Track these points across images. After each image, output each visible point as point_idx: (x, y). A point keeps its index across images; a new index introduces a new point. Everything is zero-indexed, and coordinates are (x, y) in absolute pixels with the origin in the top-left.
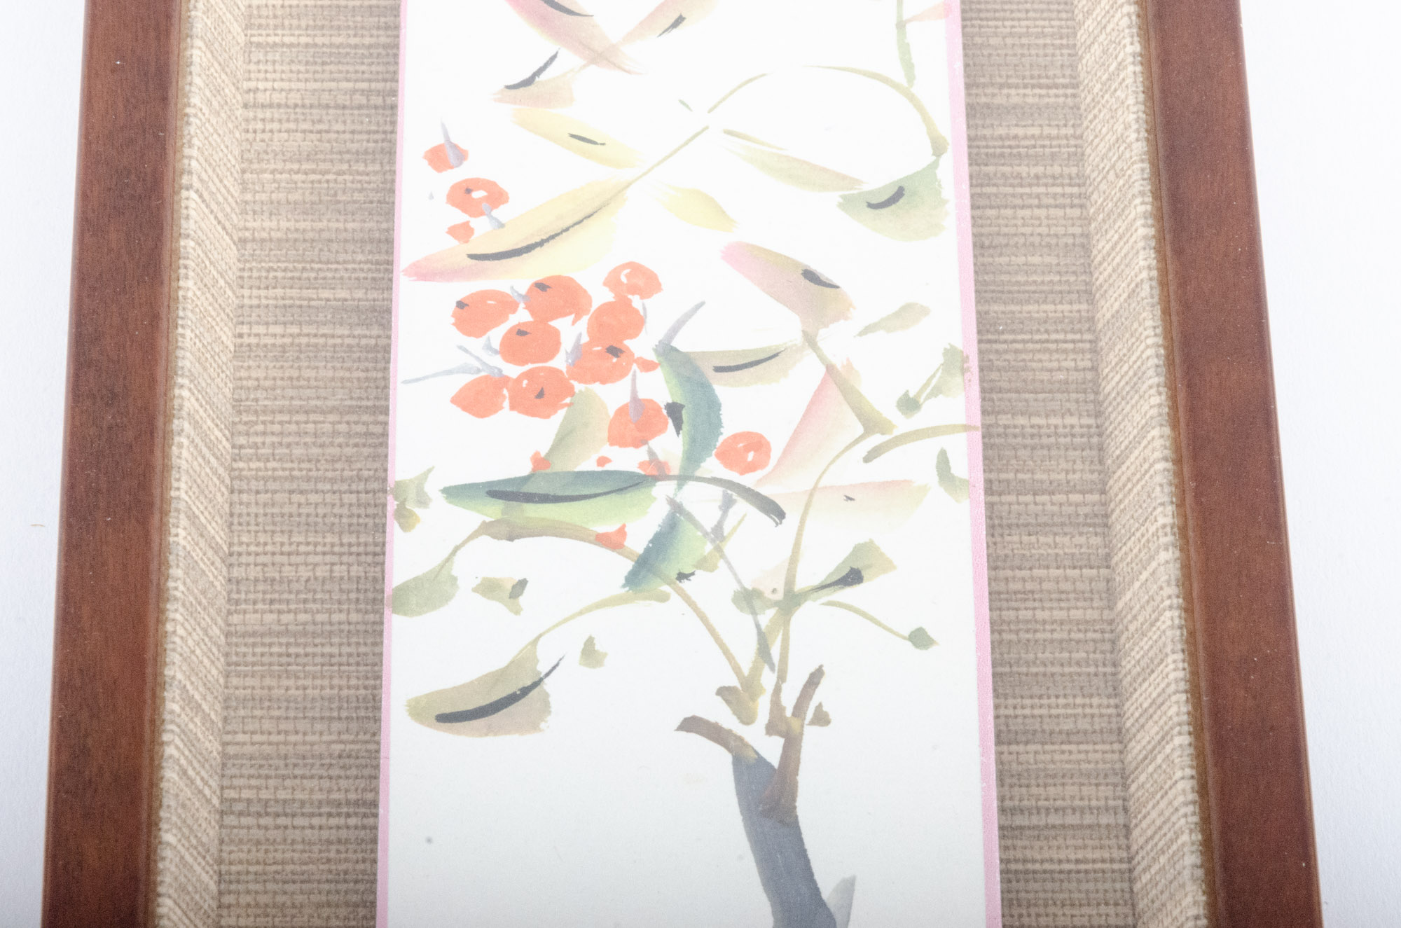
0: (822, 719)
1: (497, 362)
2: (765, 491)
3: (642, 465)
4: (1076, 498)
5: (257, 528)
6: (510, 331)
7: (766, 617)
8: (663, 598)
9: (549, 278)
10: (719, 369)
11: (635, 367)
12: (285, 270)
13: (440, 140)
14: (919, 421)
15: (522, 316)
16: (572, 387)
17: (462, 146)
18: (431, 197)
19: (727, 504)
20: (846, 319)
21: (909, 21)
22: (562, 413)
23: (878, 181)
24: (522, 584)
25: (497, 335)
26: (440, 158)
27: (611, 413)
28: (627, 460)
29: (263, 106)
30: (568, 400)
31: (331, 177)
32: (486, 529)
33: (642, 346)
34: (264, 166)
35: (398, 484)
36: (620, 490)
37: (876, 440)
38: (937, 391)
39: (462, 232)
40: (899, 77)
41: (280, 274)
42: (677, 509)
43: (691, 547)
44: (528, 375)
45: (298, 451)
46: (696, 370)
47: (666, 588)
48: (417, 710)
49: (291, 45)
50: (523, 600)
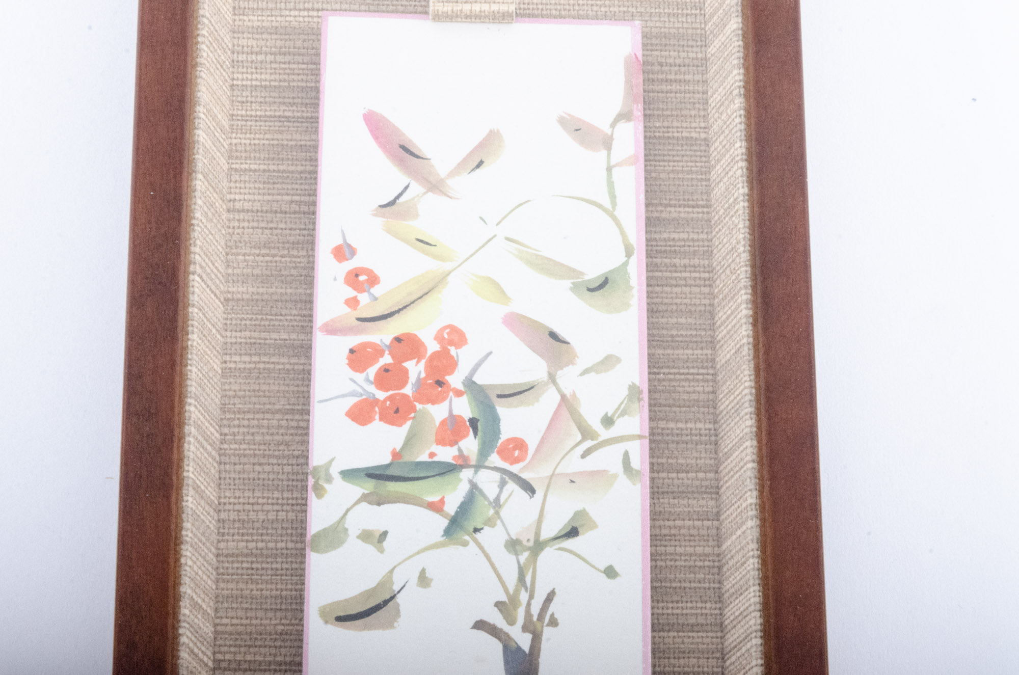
0: (554, 623)
1: (372, 389)
2: (525, 476)
3: (454, 458)
4: (701, 475)
5: (234, 487)
6: (380, 369)
7: (524, 557)
8: (465, 544)
9: (403, 334)
10: (499, 396)
11: (451, 394)
12: (251, 320)
13: (340, 242)
14: (614, 432)
15: (387, 359)
16: (415, 406)
17: (354, 245)
18: (335, 279)
19: (503, 484)
20: (573, 364)
21: (614, 166)
22: (409, 423)
23: (593, 273)
24: (384, 534)
25: (372, 371)
26: (342, 252)
27: (437, 424)
28: (446, 454)
29: (239, 211)
30: (412, 415)
31: (277, 259)
32: (365, 498)
33: (455, 380)
34: (239, 251)
35: (315, 468)
36: (441, 474)
37: (589, 444)
38: (623, 413)
39: (352, 303)
40: (607, 204)
41: (248, 322)
42: (474, 486)
43: (483, 511)
44: (390, 398)
45: (258, 438)
46: (486, 396)
47: (467, 538)
48: (325, 614)
49: (255, 171)
50: (385, 544)
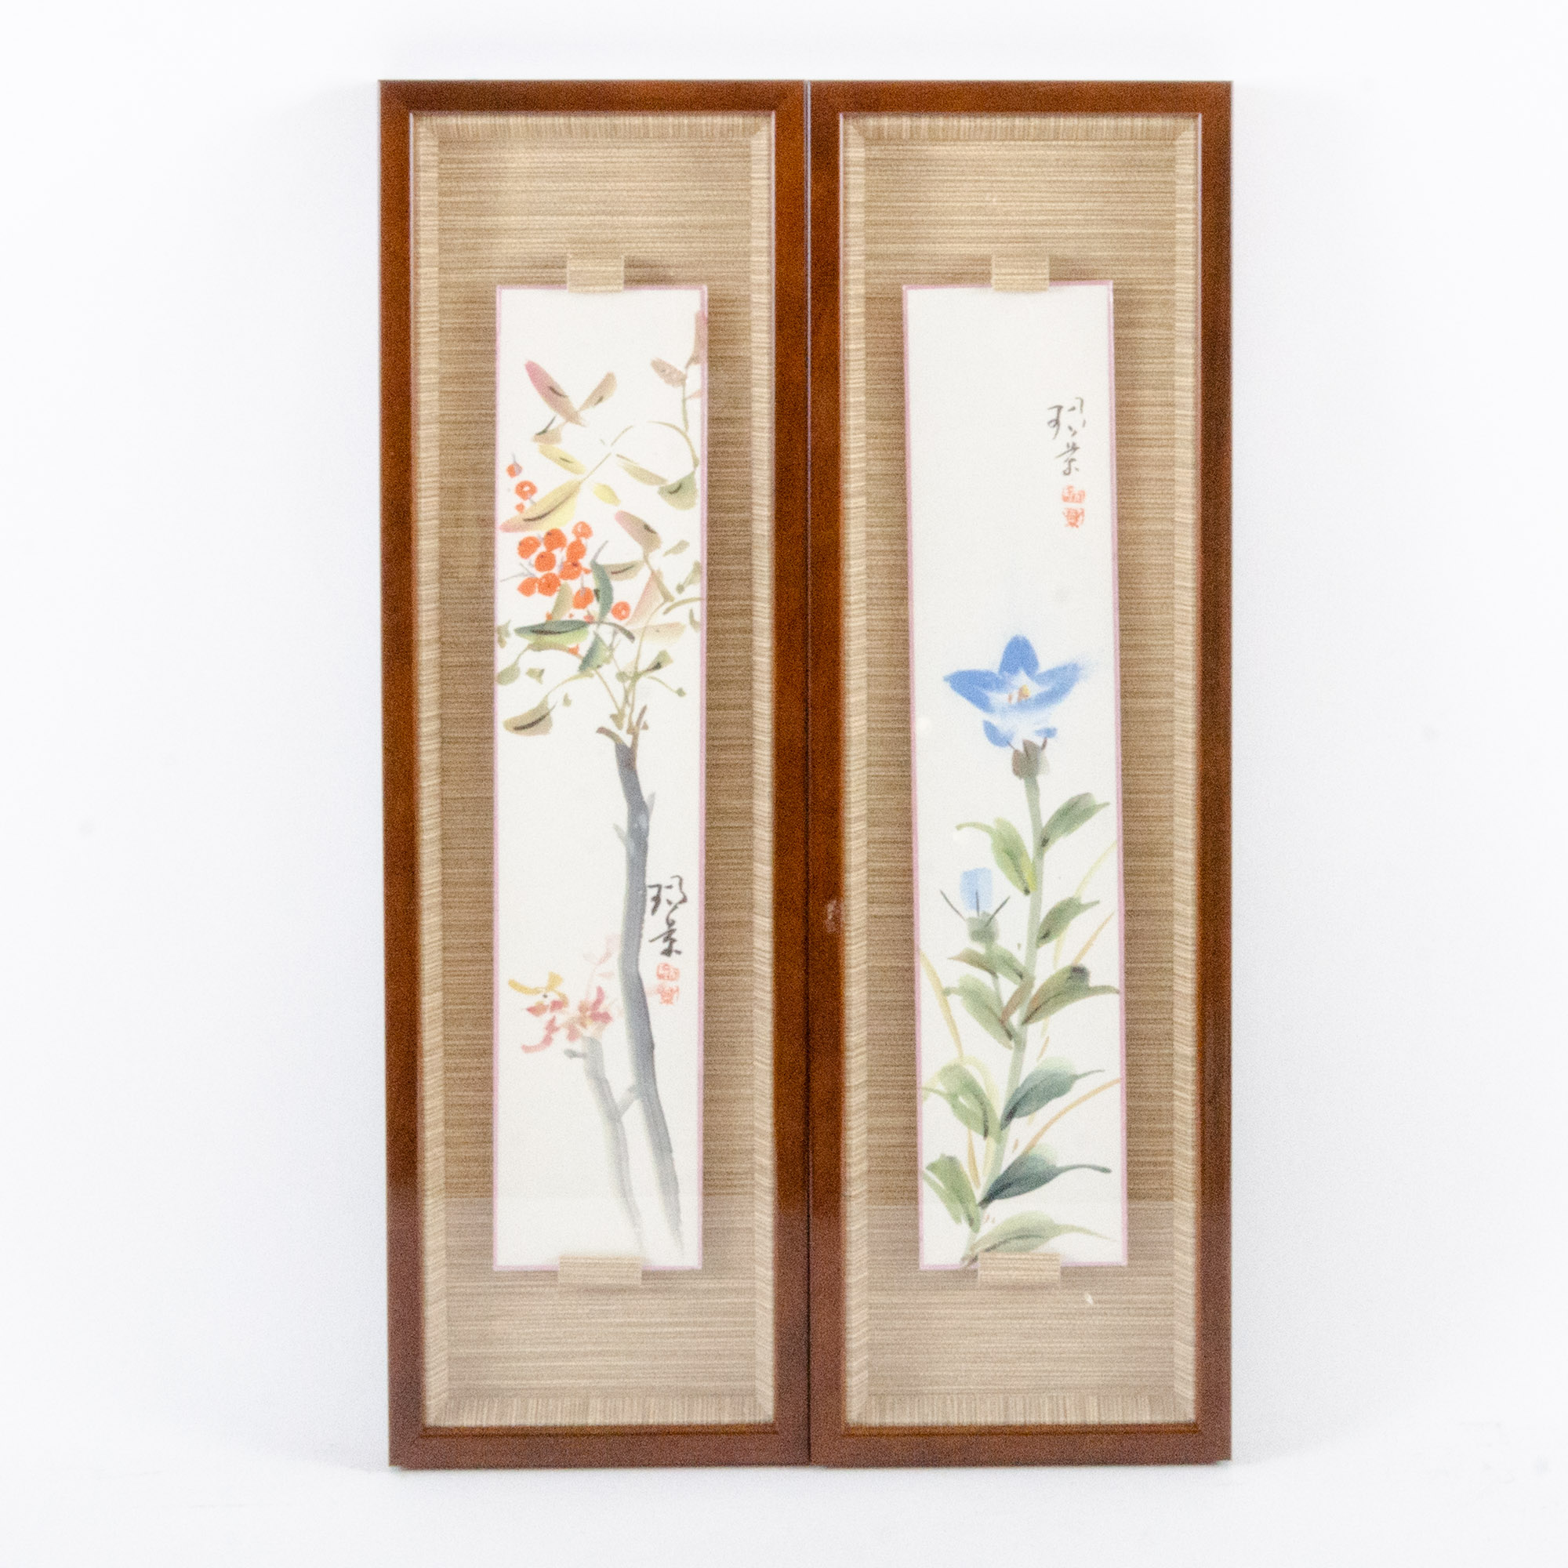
0: (646, 727)
1: (533, 571)
2: (628, 628)
3: (585, 617)
6: (538, 556)
7: (628, 683)
8: (591, 676)
9: (552, 530)
11: (583, 572)
13: (511, 462)
14: (684, 596)
15: (542, 549)
16: (560, 582)
17: (520, 465)
18: (509, 490)
19: (615, 633)
20: (659, 548)
21: (687, 399)
22: (557, 594)
23: (672, 480)
24: (542, 671)
25: (533, 557)
26: (513, 470)
27: (574, 594)
28: (579, 615)
30: (559, 588)
32: (531, 647)
33: (585, 562)
35: (499, 628)
36: (579, 628)
37: (668, 604)
38: (691, 583)
39: (520, 508)
40: (682, 428)
42: (597, 637)
43: (603, 653)
44: (546, 577)
46: (605, 573)
47: (593, 672)
48: (507, 725)
50: (543, 677)
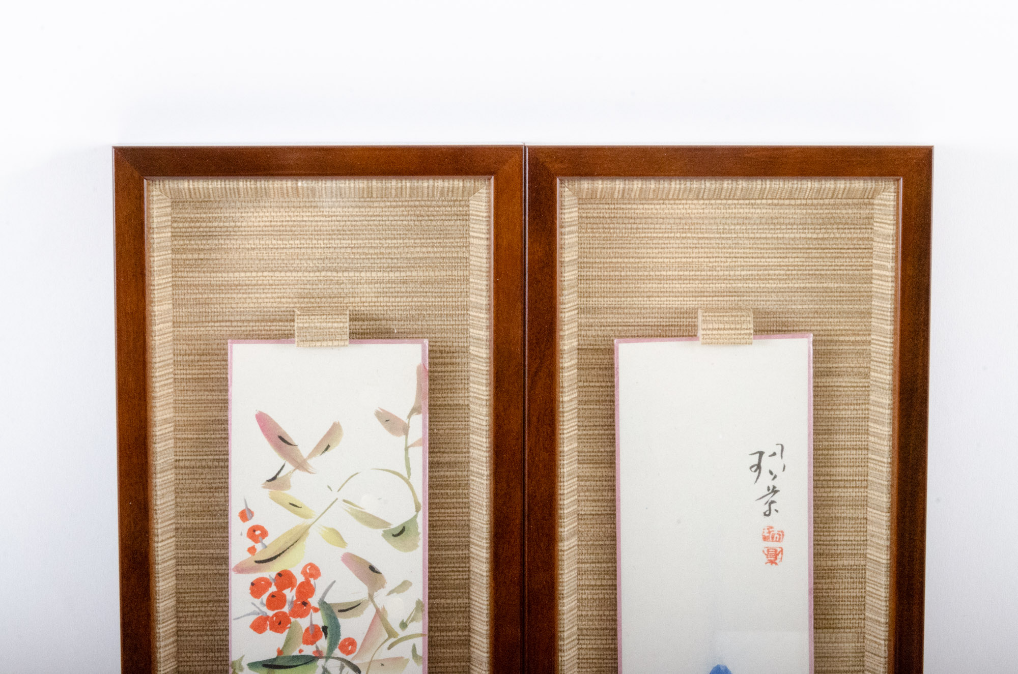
1: (265, 609)
2: (355, 662)
3: (314, 652)
6: (269, 596)
9: (283, 571)
10: (341, 611)
11: (311, 610)
13: (243, 507)
14: (407, 632)
15: (273, 589)
16: (290, 620)
17: (252, 509)
18: (241, 534)
19: (342, 668)
20: (383, 588)
21: (410, 447)
22: (287, 631)
23: (396, 523)
25: (265, 597)
26: (245, 515)
27: (304, 631)
28: (309, 650)
30: (289, 625)
33: (314, 601)
35: (233, 663)
36: (307, 663)
37: (392, 640)
38: (413, 620)
39: (252, 550)
40: (405, 474)
42: (325, 670)
44: (275, 615)
46: (332, 612)
